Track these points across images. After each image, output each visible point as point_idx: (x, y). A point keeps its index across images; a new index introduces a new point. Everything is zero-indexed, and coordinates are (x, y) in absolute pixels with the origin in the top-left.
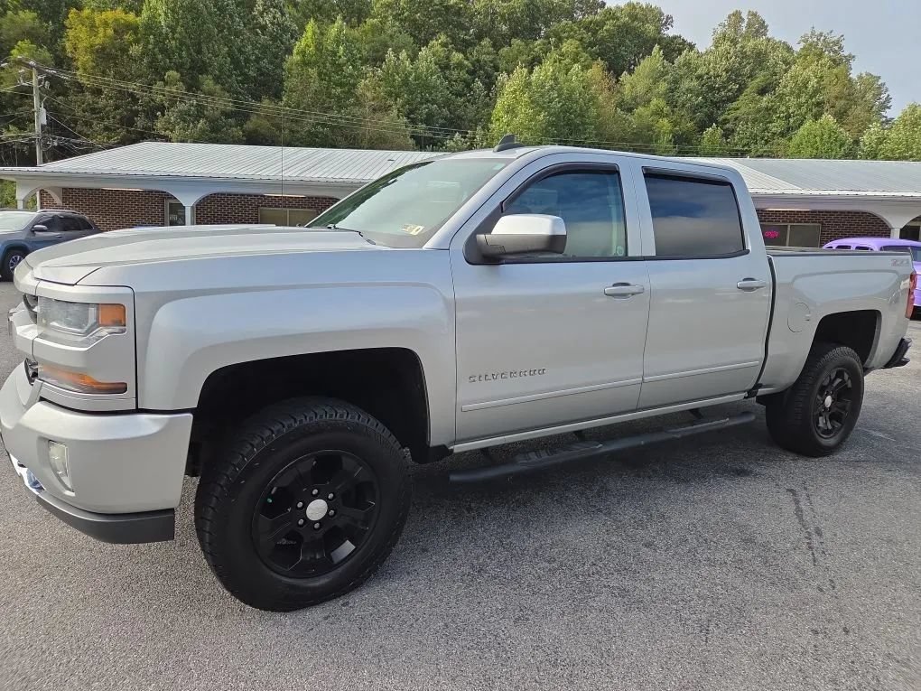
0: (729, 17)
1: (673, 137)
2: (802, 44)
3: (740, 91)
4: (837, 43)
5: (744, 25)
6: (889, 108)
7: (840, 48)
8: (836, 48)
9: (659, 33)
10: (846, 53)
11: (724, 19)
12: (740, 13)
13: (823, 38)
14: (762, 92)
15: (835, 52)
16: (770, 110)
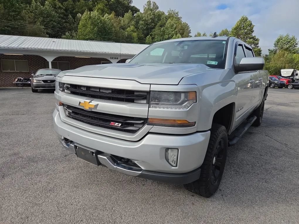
0: (147, 2)
1: (138, 39)
2: (168, 13)
3: (155, 26)
4: (177, 13)
5: (152, 5)
6: (191, 33)
7: (178, 15)
8: (177, 15)
9: (129, 5)
10: (179, 17)
11: (146, 3)
12: (151, 2)
13: (173, 12)
14: (161, 26)
15: (177, 16)
16: (164, 32)
